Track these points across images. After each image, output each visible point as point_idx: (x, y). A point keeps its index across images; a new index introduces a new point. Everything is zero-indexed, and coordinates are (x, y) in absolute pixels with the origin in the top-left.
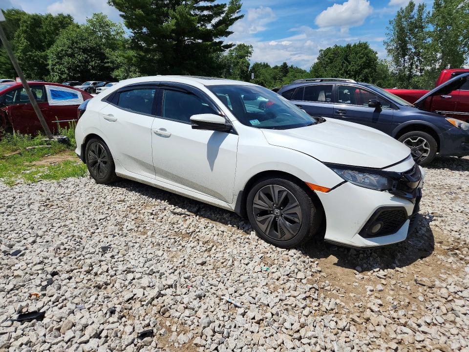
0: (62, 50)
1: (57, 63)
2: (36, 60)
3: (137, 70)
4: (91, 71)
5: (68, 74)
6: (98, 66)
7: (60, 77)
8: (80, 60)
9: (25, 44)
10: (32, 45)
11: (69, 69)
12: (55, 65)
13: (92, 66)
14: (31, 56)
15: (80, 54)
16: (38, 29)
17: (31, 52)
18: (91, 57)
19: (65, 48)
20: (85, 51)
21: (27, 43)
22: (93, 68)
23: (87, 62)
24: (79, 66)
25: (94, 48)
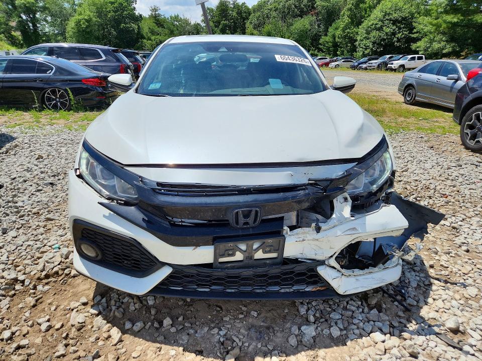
0: (373, 24)
1: (365, 38)
2: (352, 37)
3: (444, 39)
4: (396, 43)
5: (372, 49)
6: (404, 37)
7: (364, 52)
8: (387, 33)
9: (347, 21)
10: (352, 23)
11: (374, 43)
12: (362, 41)
13: (398, 38)
14: (349, 33)
15: (389, 27)
16: (361, 5)
17: (350, 29)
18: (400, 28)
19: (375, 22)
20: (395, 22)
21: (348, 20)
22: (399, 41)
23: (394, 34)
24: (384, 40)
25: (406, 18)
